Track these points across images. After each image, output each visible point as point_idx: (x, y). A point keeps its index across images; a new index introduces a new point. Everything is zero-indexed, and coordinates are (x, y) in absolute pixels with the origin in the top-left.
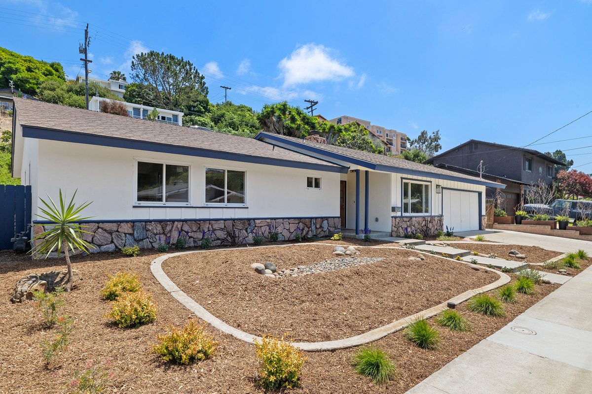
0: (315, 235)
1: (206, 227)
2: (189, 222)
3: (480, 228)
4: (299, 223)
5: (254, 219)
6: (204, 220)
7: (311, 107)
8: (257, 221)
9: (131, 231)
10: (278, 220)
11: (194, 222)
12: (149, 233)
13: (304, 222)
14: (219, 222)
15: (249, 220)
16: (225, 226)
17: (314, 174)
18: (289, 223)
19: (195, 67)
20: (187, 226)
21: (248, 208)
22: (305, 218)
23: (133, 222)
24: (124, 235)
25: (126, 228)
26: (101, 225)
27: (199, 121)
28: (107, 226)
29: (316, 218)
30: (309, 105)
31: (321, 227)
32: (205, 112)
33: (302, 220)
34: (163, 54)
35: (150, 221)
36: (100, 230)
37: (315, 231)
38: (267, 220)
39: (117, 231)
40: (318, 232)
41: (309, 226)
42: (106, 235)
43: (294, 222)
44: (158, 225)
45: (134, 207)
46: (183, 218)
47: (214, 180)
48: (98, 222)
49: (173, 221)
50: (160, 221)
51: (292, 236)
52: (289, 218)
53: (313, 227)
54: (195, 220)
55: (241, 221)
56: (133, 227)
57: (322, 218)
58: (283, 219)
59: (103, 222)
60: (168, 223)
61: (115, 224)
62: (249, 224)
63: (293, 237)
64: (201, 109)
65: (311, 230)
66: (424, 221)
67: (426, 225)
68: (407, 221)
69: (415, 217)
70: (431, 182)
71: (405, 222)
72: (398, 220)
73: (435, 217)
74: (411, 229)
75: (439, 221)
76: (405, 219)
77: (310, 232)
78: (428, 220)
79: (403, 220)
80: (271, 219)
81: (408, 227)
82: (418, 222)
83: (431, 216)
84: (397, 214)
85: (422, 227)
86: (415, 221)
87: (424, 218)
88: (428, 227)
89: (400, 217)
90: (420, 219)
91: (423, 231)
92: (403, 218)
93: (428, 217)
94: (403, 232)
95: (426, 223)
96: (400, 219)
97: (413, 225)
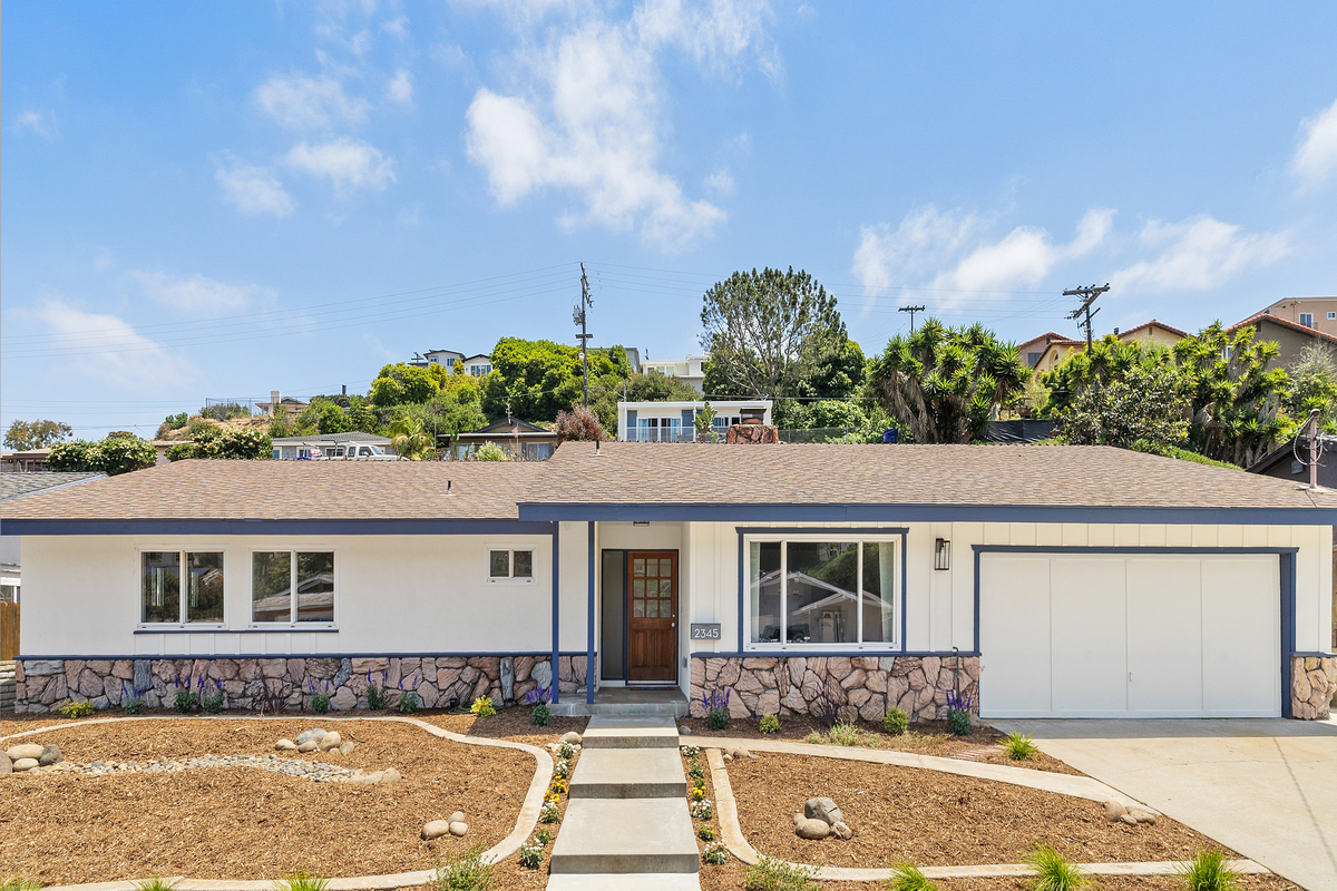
0: (510, 700)
1: (250, 671)
2: (219, 661)
3: (1287, 712)
4: (463, 667)
5: (350, 657)
6: (248, 658)
7: (1086, 307)
8: (354, 661)
9: (128, 676)
10: (405, 660)
11: (227, 660)
12: (155, 681)
13: (476, 665)
14: (275, 661)
15: (338, 658)
16: (288, 672)
17: (511, 543)
18: (437, 668)
19: (816, 283)
20: (217, 669)
21: (337, 631)
22: (481, 655)
23: (133, 658)
24: (119, 681)
25: (122, 669)
26: (89, 663)
27: (830, 411)
28: (96, 665)
29: (515, 656)
30: (1077, 302)
31: (529, 678)
32: (853, 384)
33: (472, 660)
34: (754, 272)
35: (157, 658)
36: (87, 672)
37: (509, 690)
38: (377, 660)
39: (110, 674)
40: (520, 693)
41: (492, 675)
42: (95, 679)
43: (450, 665)
44: (170, 666)
45: (135, 633)
46: (212, 653)
47: (269, 574)
48: (85, 659)
49: (193, 658)
50: (173, 659)
51: (444, 698)
52: (436, 656)
53: (507, 680)
54: (232, 658)
55: (319, 661)
56: (133, 667)
57: (533, 655)
58: (422, 656)
59: (92, 658)
60: (186, 662)
61: (107, 663)
62: (340, 668)
63: (443, 701)
64: (843, 379)
65: (501, 687)
66: (857, 671)
67: (867, 684)
68: (761, 670)
69: (807, 656)
70: (904, 532)
71: (752, 670)
72: (714, 665)
73: (921, 656)
74: (781, 697)
75: (951, 674)
76: (748, 663)
77: (497, 690)
78: (881, 666)
79: (741, 666)
80: (390, 656)
81: (766, 687)
82: (823, 674)
83: (895, 655)
84: (718, 647)
85: (847, 691)
86: (807, 669)
87: (853, 661)
88: (882, 693)
89: (727, 656)
90: (833, 663)
91: (847, 703)
92: (743, 658)
93: (882, 658)
94: (740, 705)
95: (868, 679)
96: (724, 662)
97: (792, 683)
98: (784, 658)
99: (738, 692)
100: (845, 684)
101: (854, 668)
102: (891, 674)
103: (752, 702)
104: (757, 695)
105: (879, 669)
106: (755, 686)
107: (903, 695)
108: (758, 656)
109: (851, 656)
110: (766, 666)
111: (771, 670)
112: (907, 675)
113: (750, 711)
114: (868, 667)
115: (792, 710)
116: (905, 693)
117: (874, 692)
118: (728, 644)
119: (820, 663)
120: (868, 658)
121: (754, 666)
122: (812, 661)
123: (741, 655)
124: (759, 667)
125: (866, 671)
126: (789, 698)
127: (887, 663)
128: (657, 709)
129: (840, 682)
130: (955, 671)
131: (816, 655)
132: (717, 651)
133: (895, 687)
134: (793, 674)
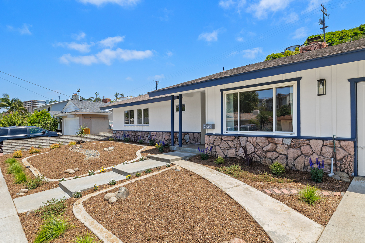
4: (170, 135)
5: (151, 132)
10: (160, 133)
12: (126, 135)
13: (173, 135)
15: (149, 132)
16: (142, 135)
18: (165, 135)
21: (149, 126)
24: (122, 135)
26: (119, 131)
31: (184, 139)
36: (119, 133)
38: (155, 132)
41: (176, 137)
43: (168, 134)
44: (127, 132)
52: (165, 132)
54: (135, 131)
55: (146, 132)
57: (184, 132)
58: (163, 132)
62: (149, 134)
65: (178, 141)
66: (271, 144)
67: (277, 150)
68: (228, 141)
69: (247, 136)
70: (298, 80)
71: (225, 141)
72: (212, 138)
73: (309, 139)
74: (236, 152)
75: (331, 150)
76: (224, 138)
77: (177, 142)
78: (284, 142)
79: (221, 139)
80: (157, 132)
81: (231, 147)
82: (255, 144)
83: (293, 138)
84: (213, 132)
85: (266, 152)
86: (247, 141)
87: (269, 139)
88: (284, 155)
89: (216, 135)
90: (259, 140)
91: (266, 157)
92: (222, 136)
93: (284, 139)
94: (221, 152)
95: (276, 147)
96: (216, 137)
97: (241, 147)
98: (238, 137)
99: (221, 148)
100: (265, 149)
101: (269, 143)
102: (290, 146)
103: (226, 152)
104: (228, 150)
105: (283, 144)
106: (226, 146)
107: (298, 157)
108: (227, 135)
109: (268, 137)
110: (230, 139)
111: (232, 141)
112: (300, 148)
113: (225, 155)
114: (277, 142)
115: (241, 157)
116: (299, 156)
117: (281, 154)
118: (218, 131)
119: (253, 140)
120: (276, 139)
121: (226, 139)
122: (249, 139)
123: (222, 135)
124: (228, 139)
125: (276, 144)
126: (239, 152)
127: (288, 142)
128: (197, 151)
129: (263, 148)
130: (334, 148)
131: (251, 136)
132: (214, 133)
133: (292, 153)
134: (241, 143)
